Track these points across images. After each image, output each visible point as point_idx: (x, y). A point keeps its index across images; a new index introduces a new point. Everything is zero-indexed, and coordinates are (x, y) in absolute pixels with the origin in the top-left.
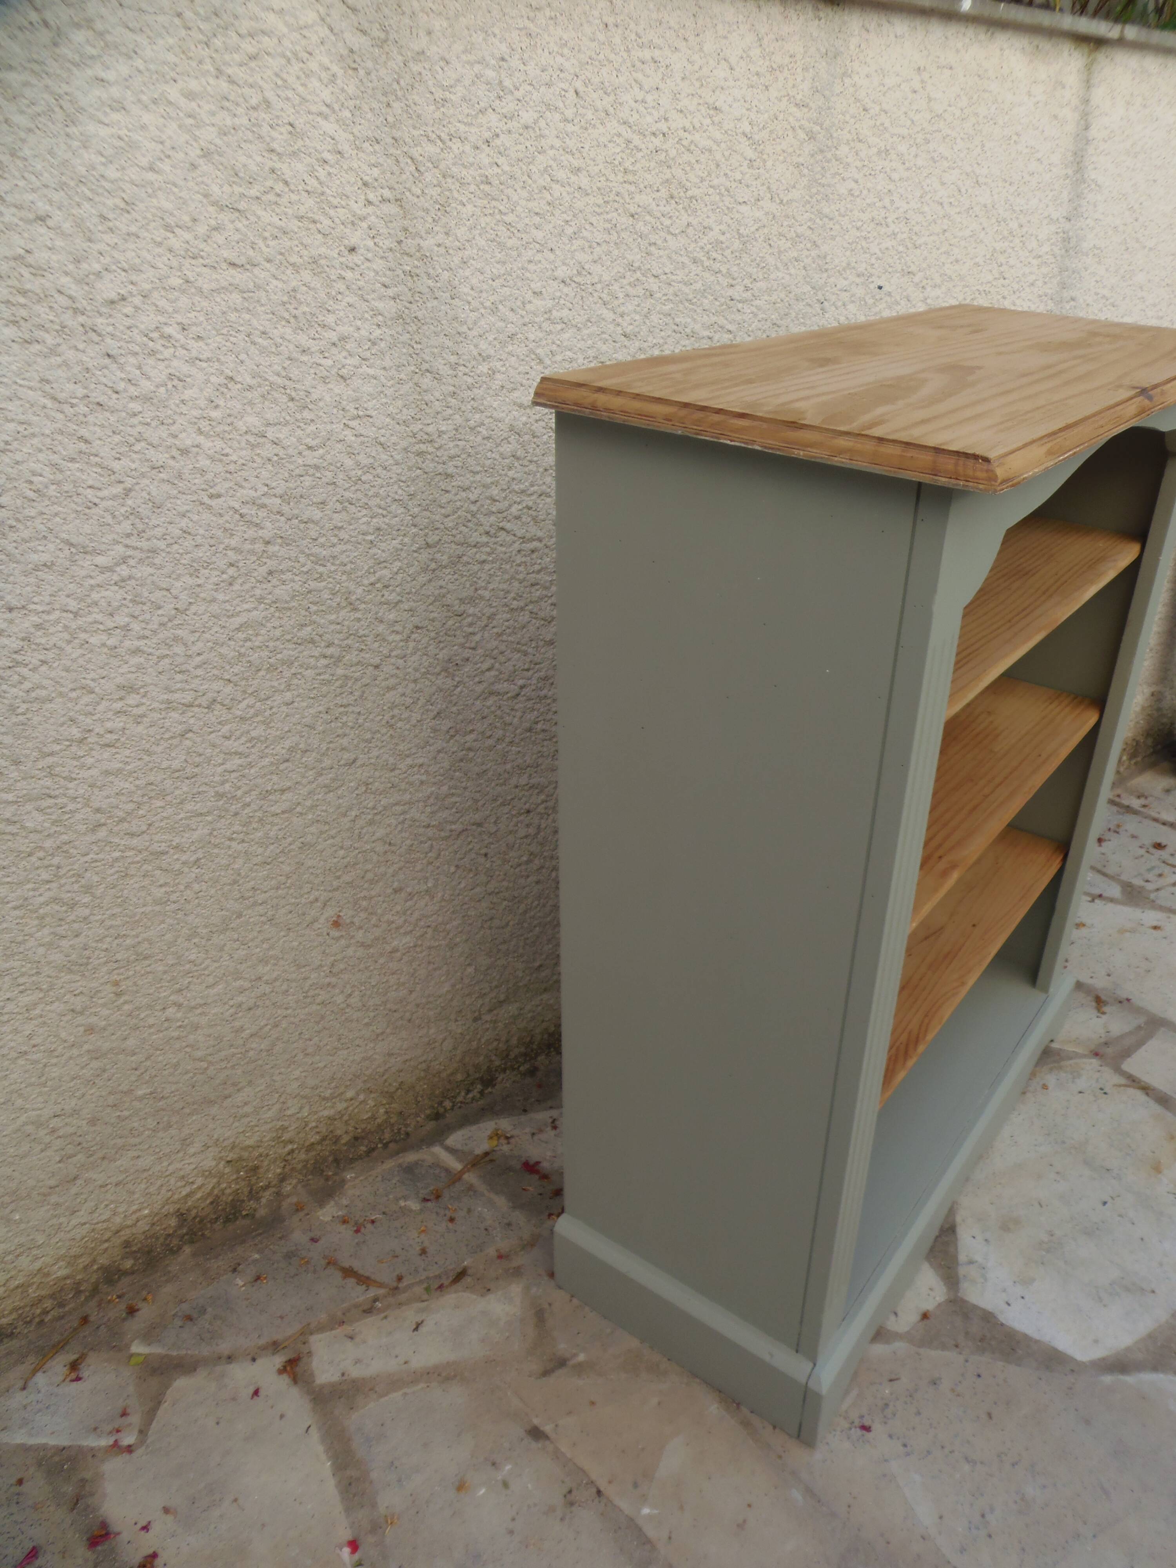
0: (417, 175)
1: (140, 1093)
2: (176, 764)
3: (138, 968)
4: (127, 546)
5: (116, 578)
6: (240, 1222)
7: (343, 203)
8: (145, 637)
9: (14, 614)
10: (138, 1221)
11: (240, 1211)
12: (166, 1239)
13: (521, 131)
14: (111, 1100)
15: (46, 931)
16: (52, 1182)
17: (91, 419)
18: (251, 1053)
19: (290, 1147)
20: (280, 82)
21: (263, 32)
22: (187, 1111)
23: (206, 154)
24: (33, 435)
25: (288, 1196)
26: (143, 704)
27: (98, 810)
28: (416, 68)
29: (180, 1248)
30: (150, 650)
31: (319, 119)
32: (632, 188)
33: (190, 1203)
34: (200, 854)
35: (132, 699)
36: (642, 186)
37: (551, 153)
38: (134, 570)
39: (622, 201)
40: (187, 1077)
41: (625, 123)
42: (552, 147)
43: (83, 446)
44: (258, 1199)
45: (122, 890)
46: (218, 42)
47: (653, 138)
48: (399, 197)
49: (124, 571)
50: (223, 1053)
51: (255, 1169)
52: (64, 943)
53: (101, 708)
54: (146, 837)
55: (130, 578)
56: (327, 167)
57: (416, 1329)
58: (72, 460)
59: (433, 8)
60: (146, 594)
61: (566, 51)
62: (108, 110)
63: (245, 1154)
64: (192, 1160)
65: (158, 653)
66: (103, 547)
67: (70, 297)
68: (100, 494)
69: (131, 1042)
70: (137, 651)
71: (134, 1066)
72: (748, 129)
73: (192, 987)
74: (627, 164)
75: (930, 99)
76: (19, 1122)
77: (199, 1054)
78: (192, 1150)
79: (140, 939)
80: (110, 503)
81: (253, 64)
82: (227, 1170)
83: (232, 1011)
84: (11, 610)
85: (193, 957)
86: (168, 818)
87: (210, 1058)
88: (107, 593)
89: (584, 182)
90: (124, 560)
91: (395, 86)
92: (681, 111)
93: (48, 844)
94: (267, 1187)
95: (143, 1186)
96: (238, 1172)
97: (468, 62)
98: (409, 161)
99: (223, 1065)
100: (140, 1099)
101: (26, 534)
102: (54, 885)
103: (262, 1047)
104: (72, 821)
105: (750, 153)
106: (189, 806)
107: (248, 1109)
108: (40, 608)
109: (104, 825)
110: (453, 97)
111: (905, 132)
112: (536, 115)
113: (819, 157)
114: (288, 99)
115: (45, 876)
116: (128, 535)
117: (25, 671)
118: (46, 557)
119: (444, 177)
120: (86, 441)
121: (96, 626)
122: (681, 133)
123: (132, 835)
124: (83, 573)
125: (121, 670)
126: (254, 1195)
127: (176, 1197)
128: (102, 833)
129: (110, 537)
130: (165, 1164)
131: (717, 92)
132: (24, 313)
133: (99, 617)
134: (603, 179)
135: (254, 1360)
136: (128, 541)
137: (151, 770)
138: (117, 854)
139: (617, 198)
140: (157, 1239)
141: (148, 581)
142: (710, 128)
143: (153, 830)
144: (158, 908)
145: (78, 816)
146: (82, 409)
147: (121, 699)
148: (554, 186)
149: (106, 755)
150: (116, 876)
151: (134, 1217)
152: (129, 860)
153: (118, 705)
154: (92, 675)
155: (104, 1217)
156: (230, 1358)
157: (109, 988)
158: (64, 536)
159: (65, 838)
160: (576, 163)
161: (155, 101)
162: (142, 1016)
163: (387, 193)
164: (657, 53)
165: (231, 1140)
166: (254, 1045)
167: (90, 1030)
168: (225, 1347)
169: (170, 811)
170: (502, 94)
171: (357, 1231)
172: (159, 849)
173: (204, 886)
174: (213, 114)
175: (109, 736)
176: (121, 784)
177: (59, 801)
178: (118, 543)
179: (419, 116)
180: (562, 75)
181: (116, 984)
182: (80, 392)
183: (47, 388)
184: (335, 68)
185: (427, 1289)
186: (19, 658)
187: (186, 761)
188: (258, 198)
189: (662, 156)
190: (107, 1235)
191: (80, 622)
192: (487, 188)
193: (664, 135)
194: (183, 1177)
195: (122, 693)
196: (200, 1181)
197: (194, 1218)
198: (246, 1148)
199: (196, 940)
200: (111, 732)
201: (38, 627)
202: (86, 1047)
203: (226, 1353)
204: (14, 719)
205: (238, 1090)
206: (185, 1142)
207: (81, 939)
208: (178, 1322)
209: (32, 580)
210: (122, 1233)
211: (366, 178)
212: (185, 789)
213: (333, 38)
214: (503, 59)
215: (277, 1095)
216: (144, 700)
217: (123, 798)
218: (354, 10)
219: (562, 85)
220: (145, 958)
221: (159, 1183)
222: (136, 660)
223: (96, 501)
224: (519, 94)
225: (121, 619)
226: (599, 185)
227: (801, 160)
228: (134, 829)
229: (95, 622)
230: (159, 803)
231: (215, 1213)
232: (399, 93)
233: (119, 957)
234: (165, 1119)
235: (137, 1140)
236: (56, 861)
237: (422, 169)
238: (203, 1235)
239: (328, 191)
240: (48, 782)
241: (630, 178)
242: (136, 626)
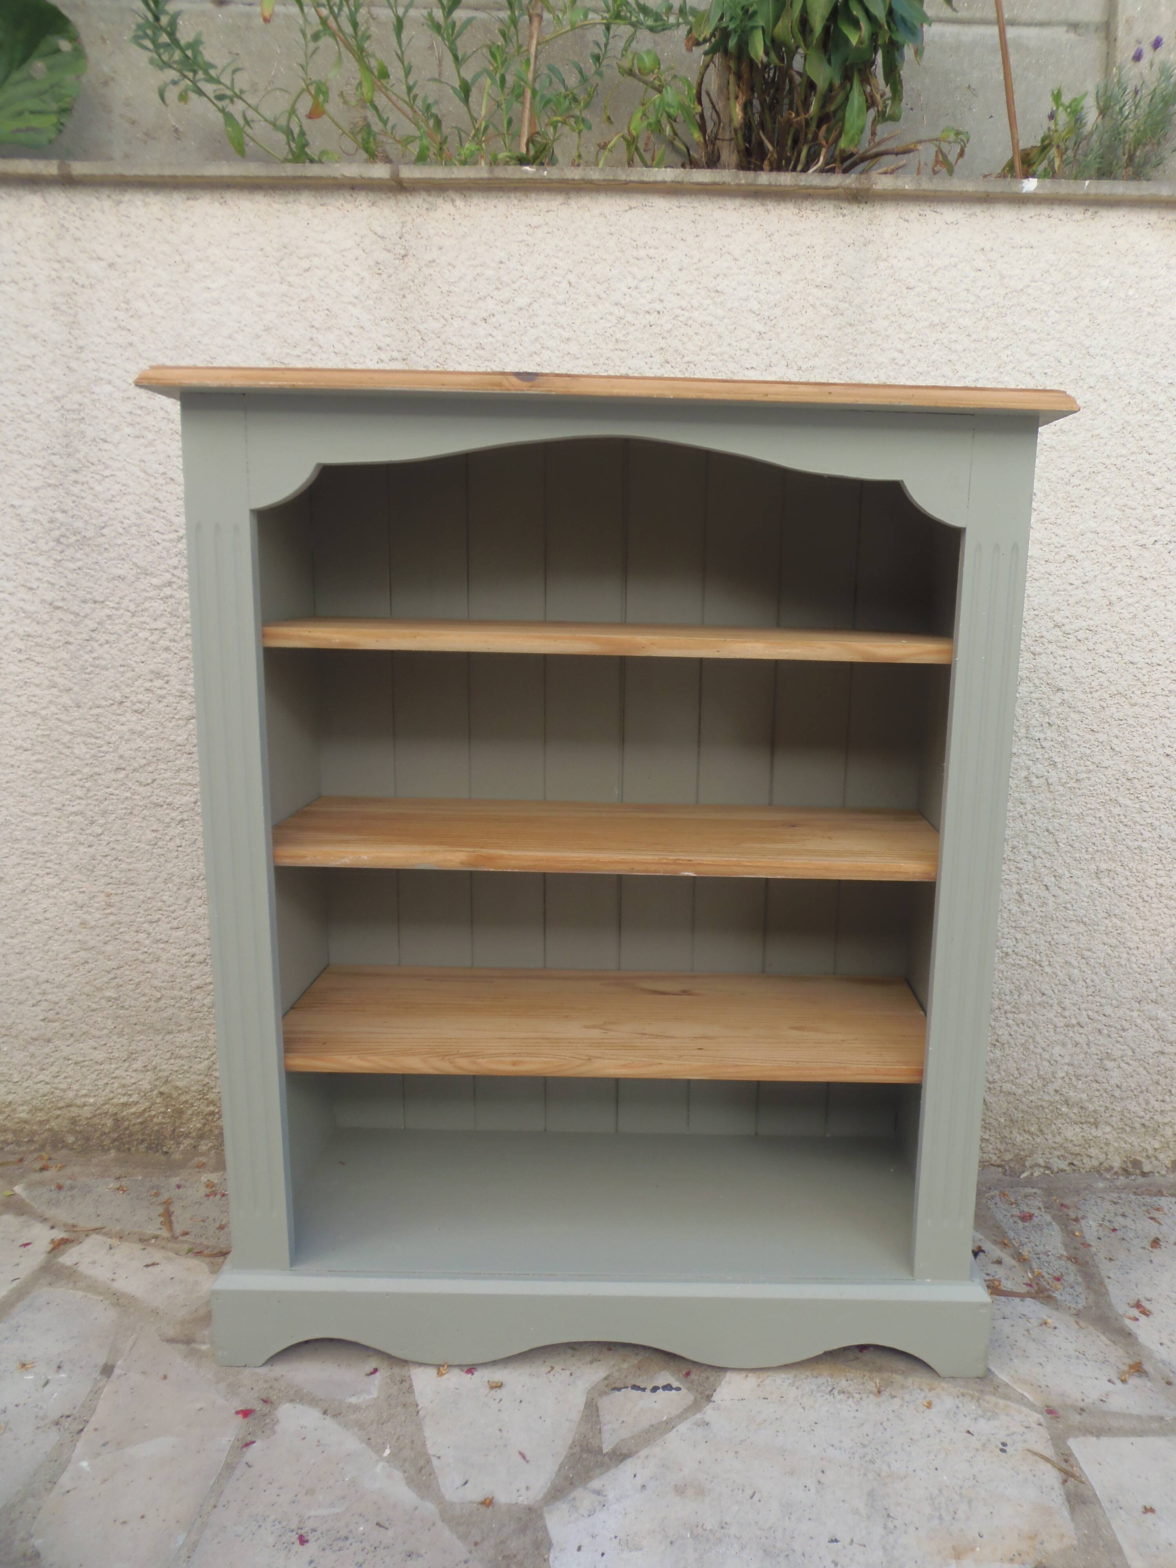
0: (422, 342)
1: (108, 994)
2: (180, 740)
3: (125, 890)
4: (173, 575)
5: (162, 595)
6: (159, 1156)
7: (361, 361)
8: (174, 641)
9: (97, 605)
10: (85, 1105)
11: (162, 1146)
12: (101, 1135)
13: (516, 312)
14: (88, 989)
15: (71, 834)
16: (34, 1035)
17: (165, 488)
18: (195, 1003)
19: (212, 1108)
20: (322, 284)
21: (315, 255)
22: (138, 1028)
23: (267, 329)
24: (129, 493)
25: (202, 1155)
26: (165, 688)
27: (121, 757)
28: (427, 271)
29: (109, 1149)
30: (177, 651)
31: (350, 307)
32: (624, 354)
33: (125, 1113)
34: (185, 816)
35: (159, 683)
36: (634, 353)
37: (542, 327)
38: (175, 592)
39: (611, 364)
40: (143, 999)
41: (616, 304)
42: (544, 323)
43: (157, 504)
44: (179, 1143)
45: (127, 824)
46: (284, 263)
47: (647, 316)
48: (405, 357)
49: (168, 591)
50: (175, 992)
51: (181, 1112)
52: (82, 849)
53: (137, 683)
54: (149, 788)
55: (171, 596)
56: (352, 337)
57: (147, 1266)
58: (149, 512)
59: (445, 232)
60: (181, 611)
61: (560, 254)
62: (209, 305)
63: (175, 1095)
64: (134, 1074)
65: (182, 654)
66: (159, 572)
67: (166, 412)
68: (163, 537)
69: (109, 948)
70: (167, 649)
71: (108, 969)
72: (756, 307)
73: (160, 923)
74: (619, 335)
75: (1003, 277)
76: (24, 974)
77: (156, 983)
78: (135, 1066)
79: (131, 867)
80: (168, 544)
81: (306, 274)
82: (159, 1100)
83: (187, 958)
84: (95, 602)
85: (165, 898)
86: (167, 779)
87: (164, 992)
88: (153, 604)
89: (573, 348)
90: (170, 584)
91: (410, 283)
92: (678, 294)
93: (86, 770)
94: (187, 1135)
95: (94, 1076)
96: (167, 1107)
97: (472, 266)
98: (417, 333)
99: (172, 1002)
100: (109, 1000)
101: (113, 555)
102: (84, 802)
103: (205, 1001)
104: (103, 759)
105: (759, 327)
106: (183, 775)
107: (183, 1052)
108: (112, 605)
109: (124, 769)
110: (456, 290)
111: (969, 306)
112: (529, 301)
113: (850, 330)
114: (328, 295)
115: (79, 793)
116: (175, 568)
117: (95, 645)
118: (121, 572)
119: (444, 343)
120: (160, 502)
121: (145, 625)
122: (679, 311)
123: (141, 784)
124: (142, 587)
125: (155, 660)
126: (176, 1136)
127: (115, 1100)
128: (121, 775)
129: (163, 567)
130: (113, 1066)
131: (719, 279)
132: (138, 420)
133: (147, 620)
134: (592, 347)
135: (52, 1228)
136: (175, 572)
137: (163, 739)
138: (128, 794)
139: (607, 362)
140: (95, 1131)
141: (183, 602)
142: (711, 307)
143: (155, 785)
144: (147, 847)
145: (108, 757)
146: (161, 480)
147: (151, 681)
148: (544, 351)
149: (134, 718)
150: (124, 811)
151: (83, 1100)
152: (135, 802)
153: (148, 684)
154: (136, 659)
155: (62, 1086)
156: (45, 1220)
157: (102, 897)
158: (135, 560)
159: (97, 770)
160: (566, 335)
161: (239, 299)
162: (121, 930)
163: (395, 354)
164: (652, 252)
165: (166, 1074)
166: (198, 997)
167: (84, 924)
168: (50, 1213)
169: (169, 774)
170: (500, 286)
171: (207, 1196)
172: (156, 801)
173: (184, 843)
174: (276, 305)
175: (138, 705)
176: (139, 742)
177: (98, 741)
178: (168, 571)
179: (427, 303)
180: (556, 271)
181: (109, 895)
182: (162, 469)
183: (143, 464)
184: (364, 274)
185: (190, 1251)
186: (94, 635)
187: (187, 739)
188: (299, 356)
189: (657, 330)
190: (61, 1104)
191: (135, 620)
192: (481, 352)
193: (659, 312)
194: (124, 1086)
195: (152, 676)
196: (135, 1098)
197: (126, 1129)
198: (177, 1088)
199: (170, 885)
200: (140, 702)
201: (109, 617)
202: (79, 937)
203: (47, 1216)
204: (84, 676)
205: (179, 1031)
206: (131, 1057)
207: (91, 850)
208: (53, 1188)
209: (111, 585)
210: (72, 1109)
211: (379, 344)
212: (183, 761)
213: (365, 256)
214: (502, 263)
215: (209, 1053)
216: (166, 686)
217: (140, 754)
218: (382, 238)
219: (557, 279)
220: (132, 884)
221: (106, 1081)
222: (165, 655)
223: (160, 541)
224: (515, 286)
225: (160, 624)
226: (589, 351)
227: (824, 333)
228: (142, 779)
229: (145, 623)
230: (164, 766)
231: (143, 1134)
232: (413, 288)
233: (114, 874)
234: (121, 1026)
235: (97, 1033)
236: (88, 784)
237: (426, 339)
238: (129, 1149)
239: (350, 353)
240: (93, 726)
241: (621, 346)
242: (170, 632)
